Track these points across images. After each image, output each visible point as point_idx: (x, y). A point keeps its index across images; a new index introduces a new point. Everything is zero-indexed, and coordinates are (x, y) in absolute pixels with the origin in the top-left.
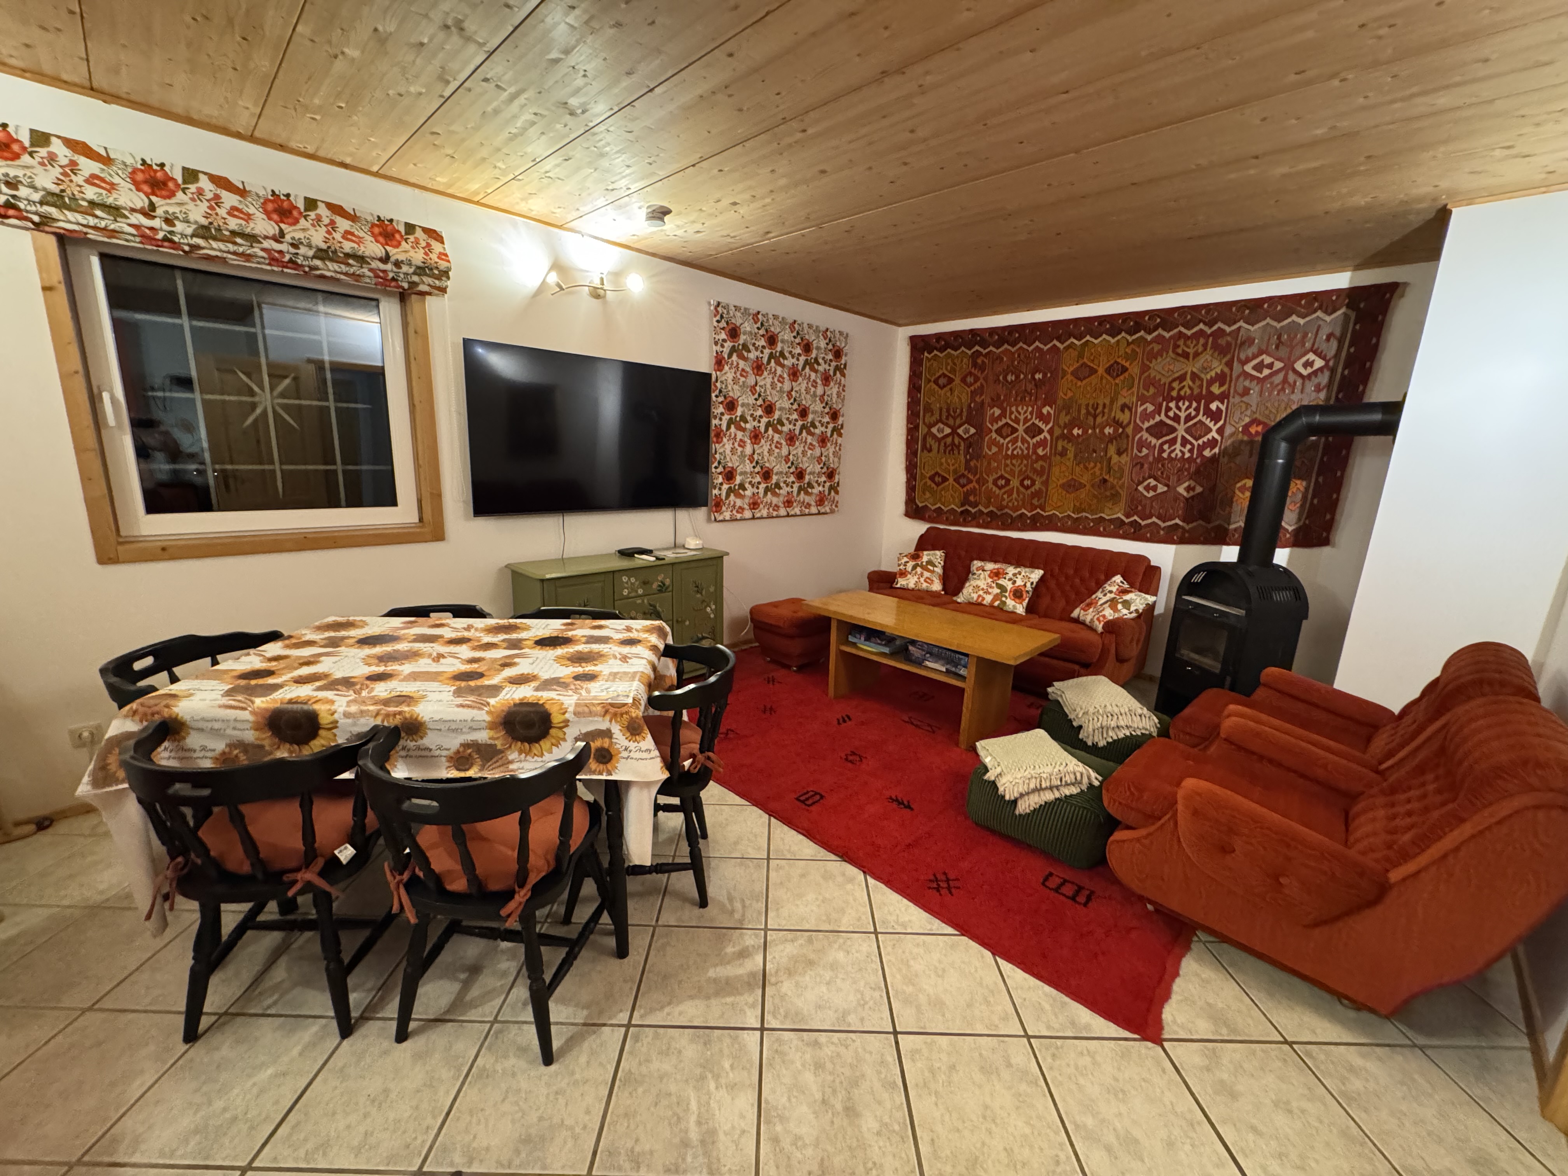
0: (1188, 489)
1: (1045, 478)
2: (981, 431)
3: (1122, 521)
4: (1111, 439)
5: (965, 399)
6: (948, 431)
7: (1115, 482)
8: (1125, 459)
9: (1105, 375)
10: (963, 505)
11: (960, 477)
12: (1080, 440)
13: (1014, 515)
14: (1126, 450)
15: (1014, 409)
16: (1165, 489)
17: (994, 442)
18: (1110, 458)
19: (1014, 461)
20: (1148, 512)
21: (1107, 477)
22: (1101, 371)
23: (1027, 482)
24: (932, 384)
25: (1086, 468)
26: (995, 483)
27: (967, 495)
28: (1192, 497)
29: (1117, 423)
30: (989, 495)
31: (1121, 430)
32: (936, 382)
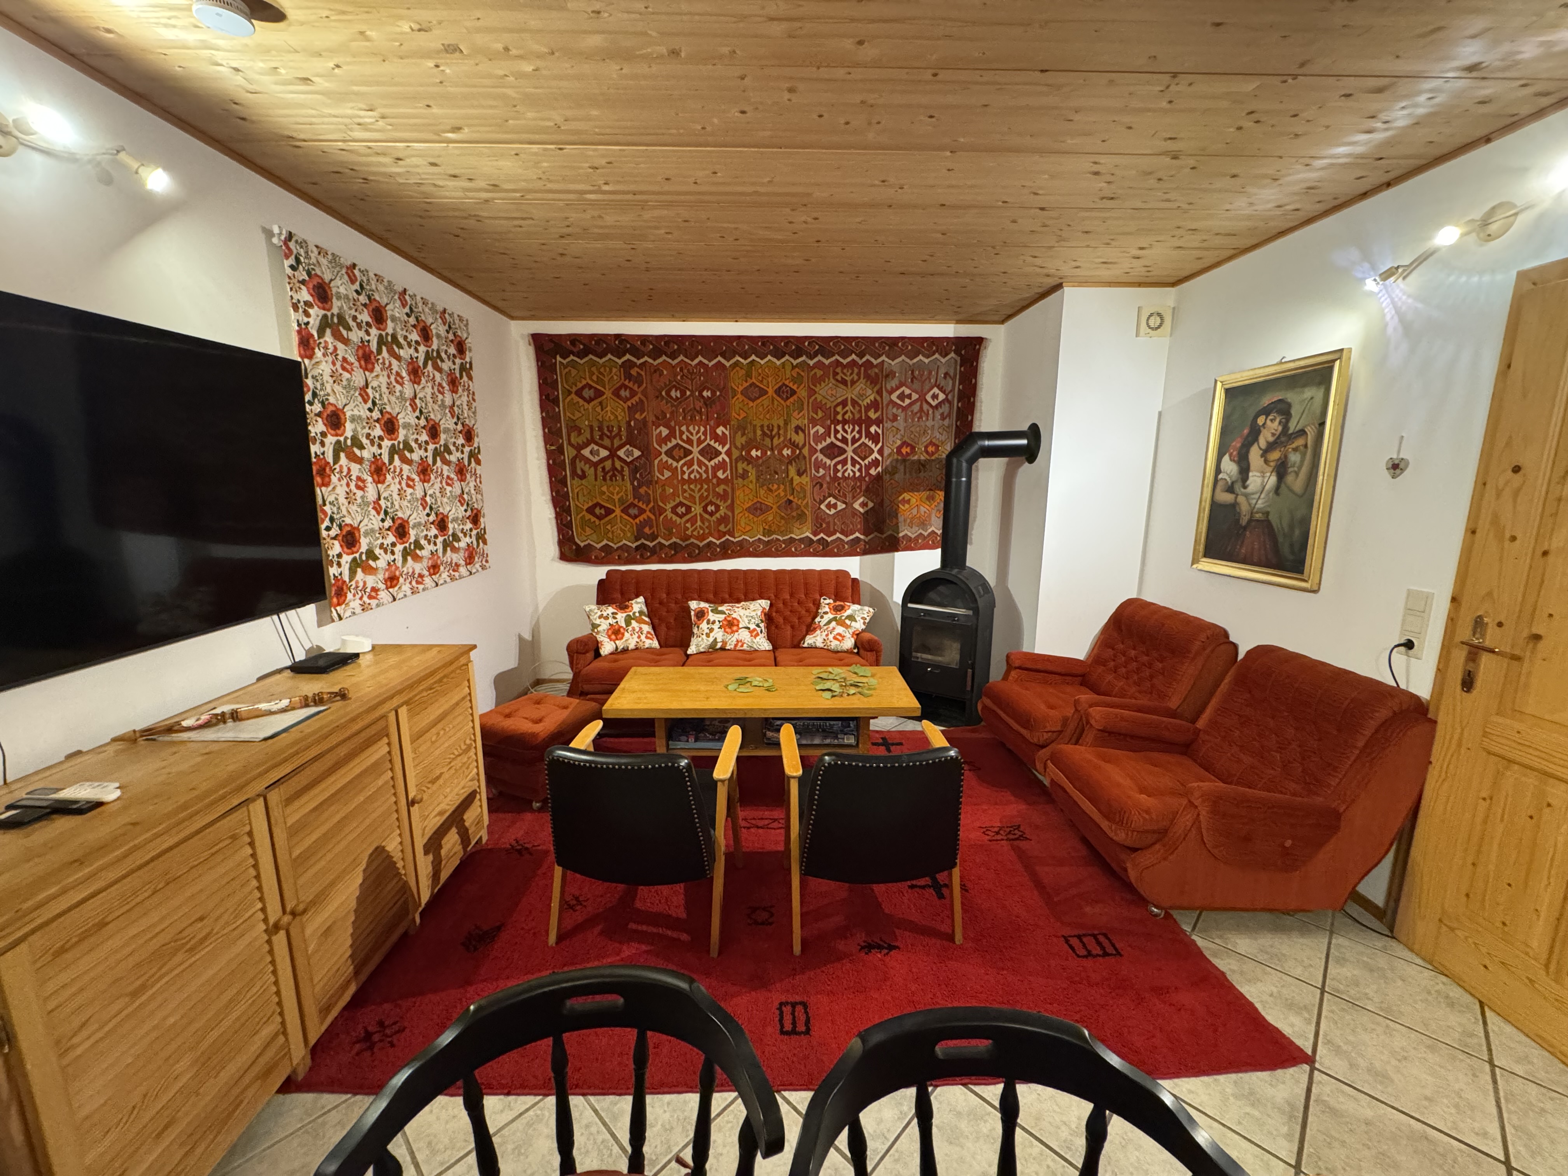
0: (863, 505)
1: (729, 502)
2: (648, 453)
3: (811, 539)
4: (790, 460)
5: (622, 416)
6: (604, 453)
7: (799, 503)
8: (805, 479)
9: (775, 396)
10: (637, 540)
11: (629, 506)
12: (761, 461)
13: (701, 545)
14: (805, 471)
15: (684, 428)
16: (844, 506)
17: (665, 466)
18: (792, 479)
20: (832, 529)
21: (791, 498)
22: (771, 391)
23: (711, 508)
24: (573, 396)
25: (771, 490)
26: (674, 510)
27: (641, 527)
28: (867, 512)
29: (794, 445)
30: (669, 526)
31: (798, 452)
32: (579, 393)
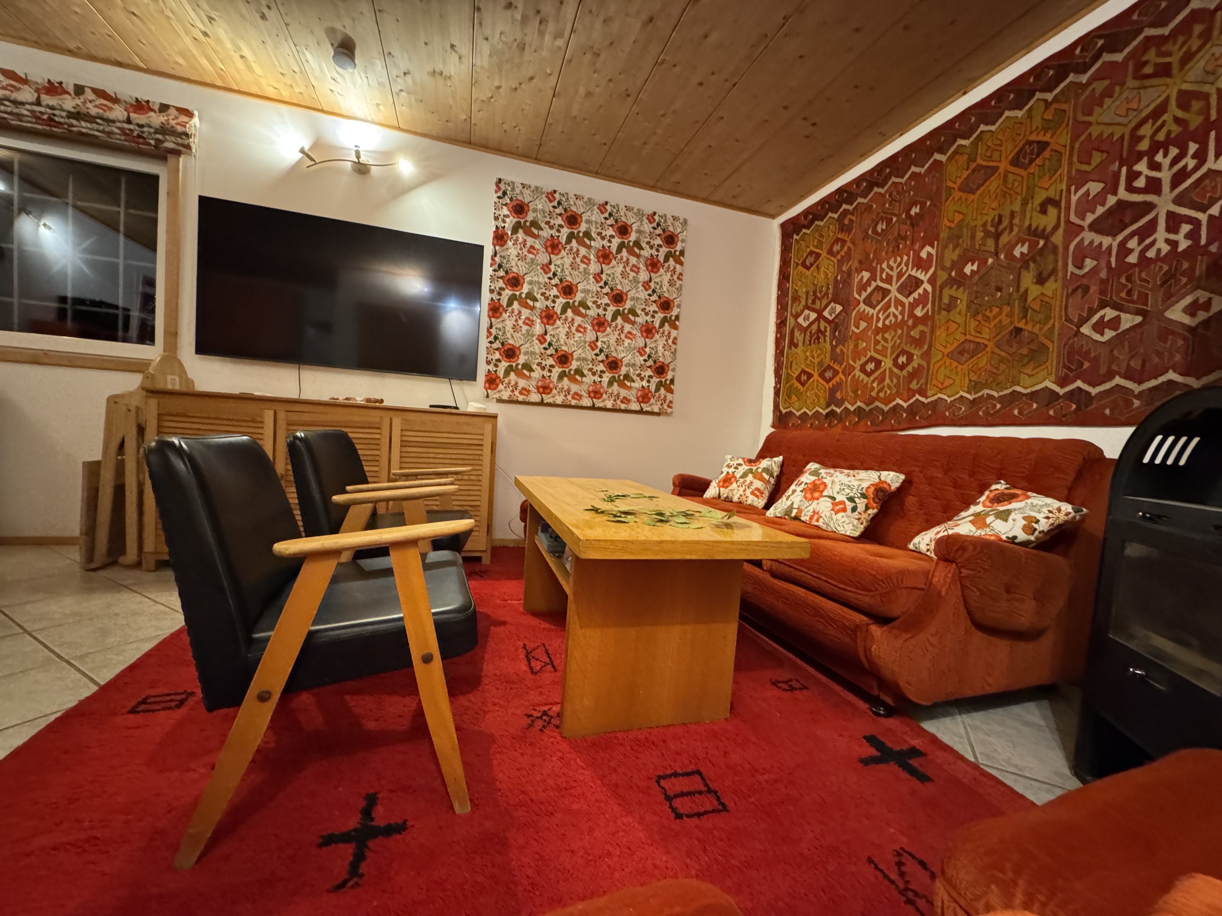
0: (1191, 310)
3: (1052, 392)
4: (1025, 261)
5: (831, 272)
7: (1036, 330)
8: (1051, 286)
9: (1012, 169)
10: (827, 407)
12: (976, 277)
13: (886, 409)
14: (1054, 271)
15: (884, 265)
16: (1139, 319)
17: (862, 316)
18: (1026, 291)
19: (887, 335)
20: (1103, 370)
21: (1021, 325)
22: (1004, 166)
24: (800, 267)
25: (987, 319)
26: (863, 370)
29: (1034, 233)
30: (857, 387)
31: (1042, 243)
32: (804, 265)
